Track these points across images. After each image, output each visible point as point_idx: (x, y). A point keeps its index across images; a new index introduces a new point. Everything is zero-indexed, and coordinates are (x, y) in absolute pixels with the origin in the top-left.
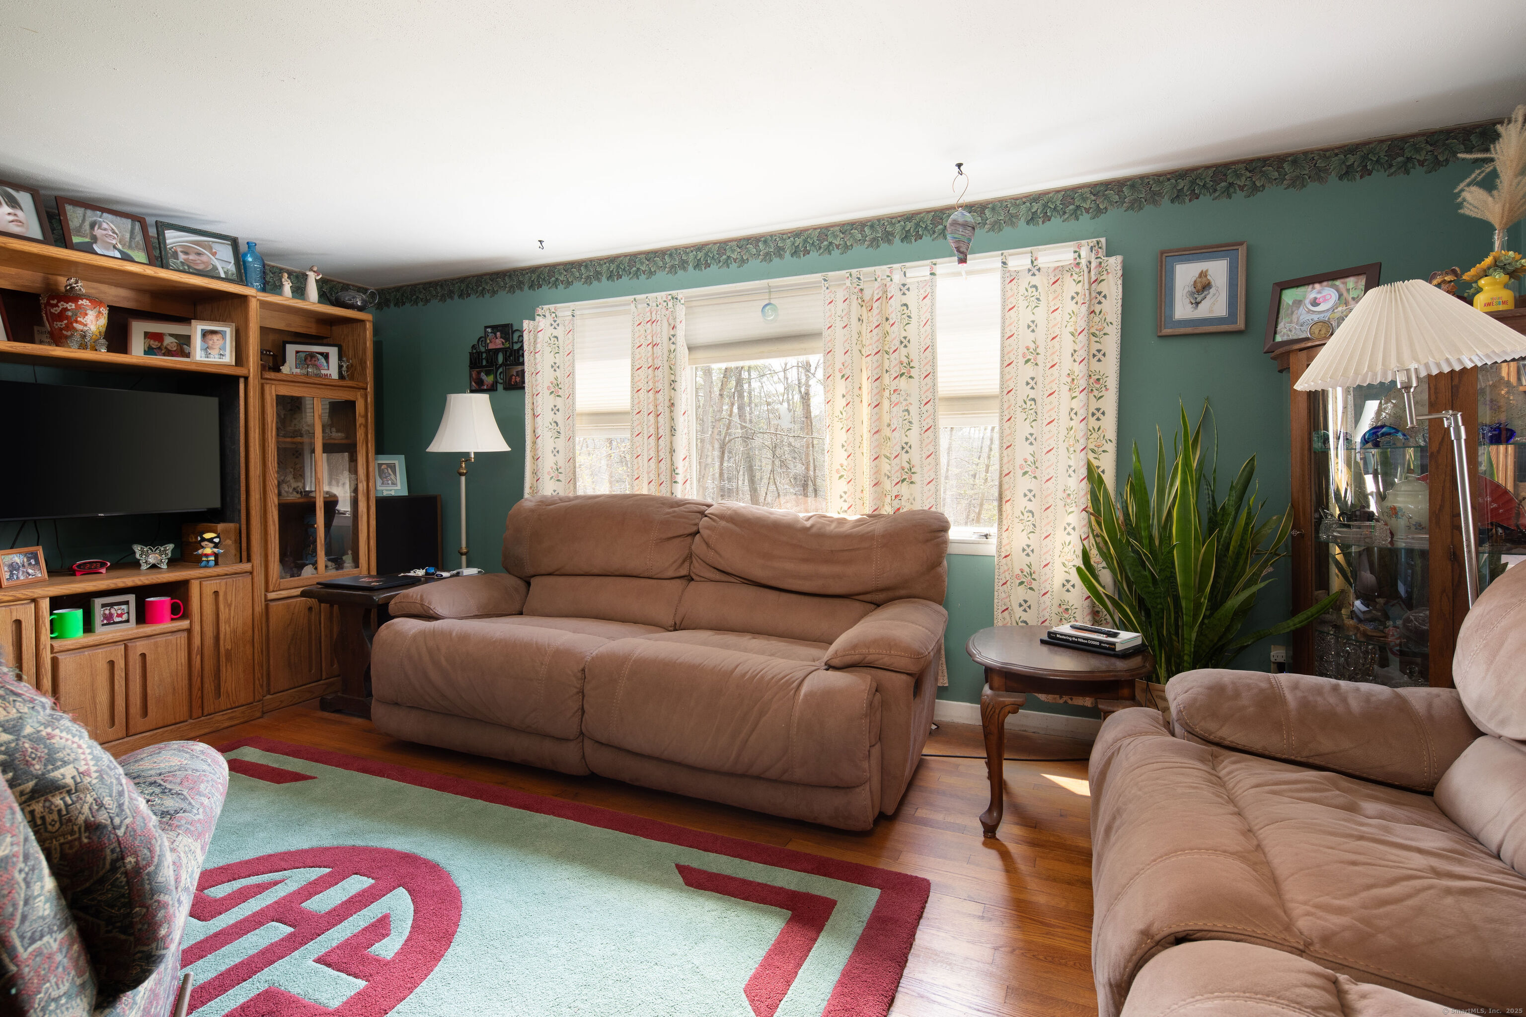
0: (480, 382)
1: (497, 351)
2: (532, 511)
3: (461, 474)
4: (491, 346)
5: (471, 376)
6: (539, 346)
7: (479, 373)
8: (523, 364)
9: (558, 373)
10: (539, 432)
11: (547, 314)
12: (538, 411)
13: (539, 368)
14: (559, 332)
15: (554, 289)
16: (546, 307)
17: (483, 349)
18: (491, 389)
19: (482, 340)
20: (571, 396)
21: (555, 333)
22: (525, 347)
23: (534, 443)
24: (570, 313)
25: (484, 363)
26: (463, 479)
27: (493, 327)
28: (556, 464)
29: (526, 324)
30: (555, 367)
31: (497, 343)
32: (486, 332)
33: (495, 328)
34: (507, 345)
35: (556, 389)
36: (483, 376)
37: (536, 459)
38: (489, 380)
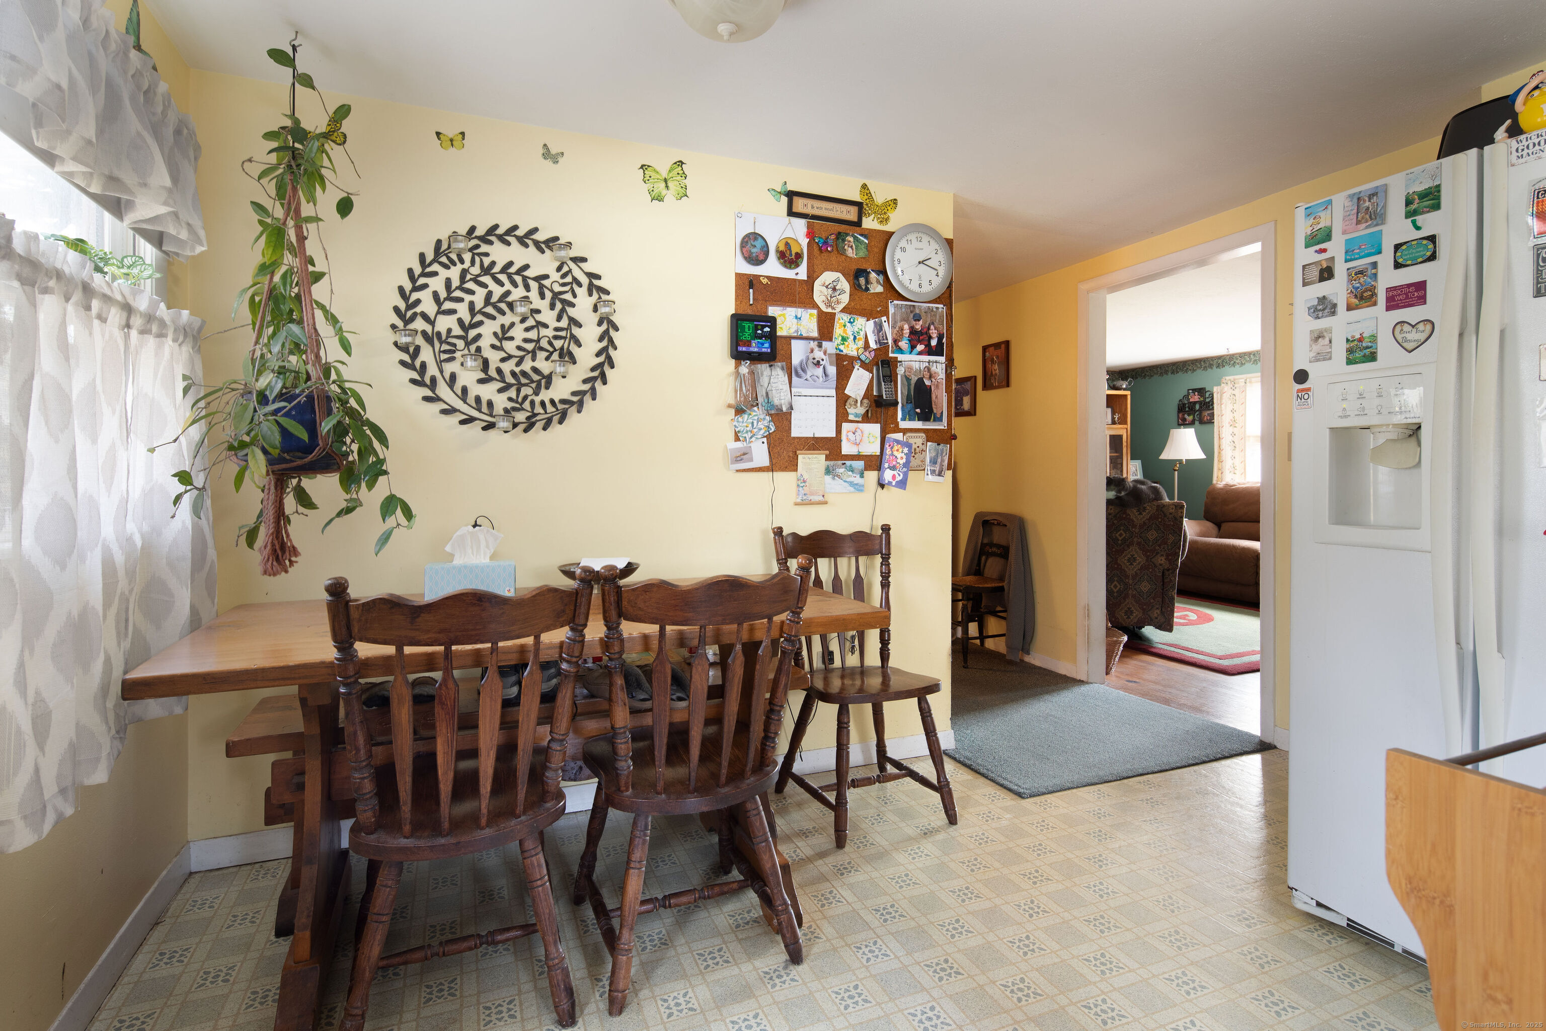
0: (1184, 420)
1: (1195, 403)
2: (1221, 489)
3: (1175, 470)
4: (1191, 400)
5: (1178, 416)
6: (1224, 401)
7: (1184, 415)
8: (1213, 409)
9: (1235, 414)
10: (1223, 447)
11: (1229, 382)
12: (1223, 436)
13: (1223, 412)
14: (1236, 392)
15: (1233, 368)
16: (1228, 378)
17: (1186, 402)
18: (1192, 424)
19: (1187, 396)
20: (1244, 427)
21: (1234, 392)
22: (1215, 401)
23: (1219, 453)
24: (1243, 380)
25: (1187, 409)
26: (1176, 472)
27: (1193, 390)
28: (1233, 464)
29: (1215, 389)
30: (1233, 411)
31: (1196, 398)
32: (1188, 393)
33: (1194, 390)
34: (1202, 399)
35: (1233, 423)
36: (1186, 416)
37: (1220, 461)
38: (1190, 418)
